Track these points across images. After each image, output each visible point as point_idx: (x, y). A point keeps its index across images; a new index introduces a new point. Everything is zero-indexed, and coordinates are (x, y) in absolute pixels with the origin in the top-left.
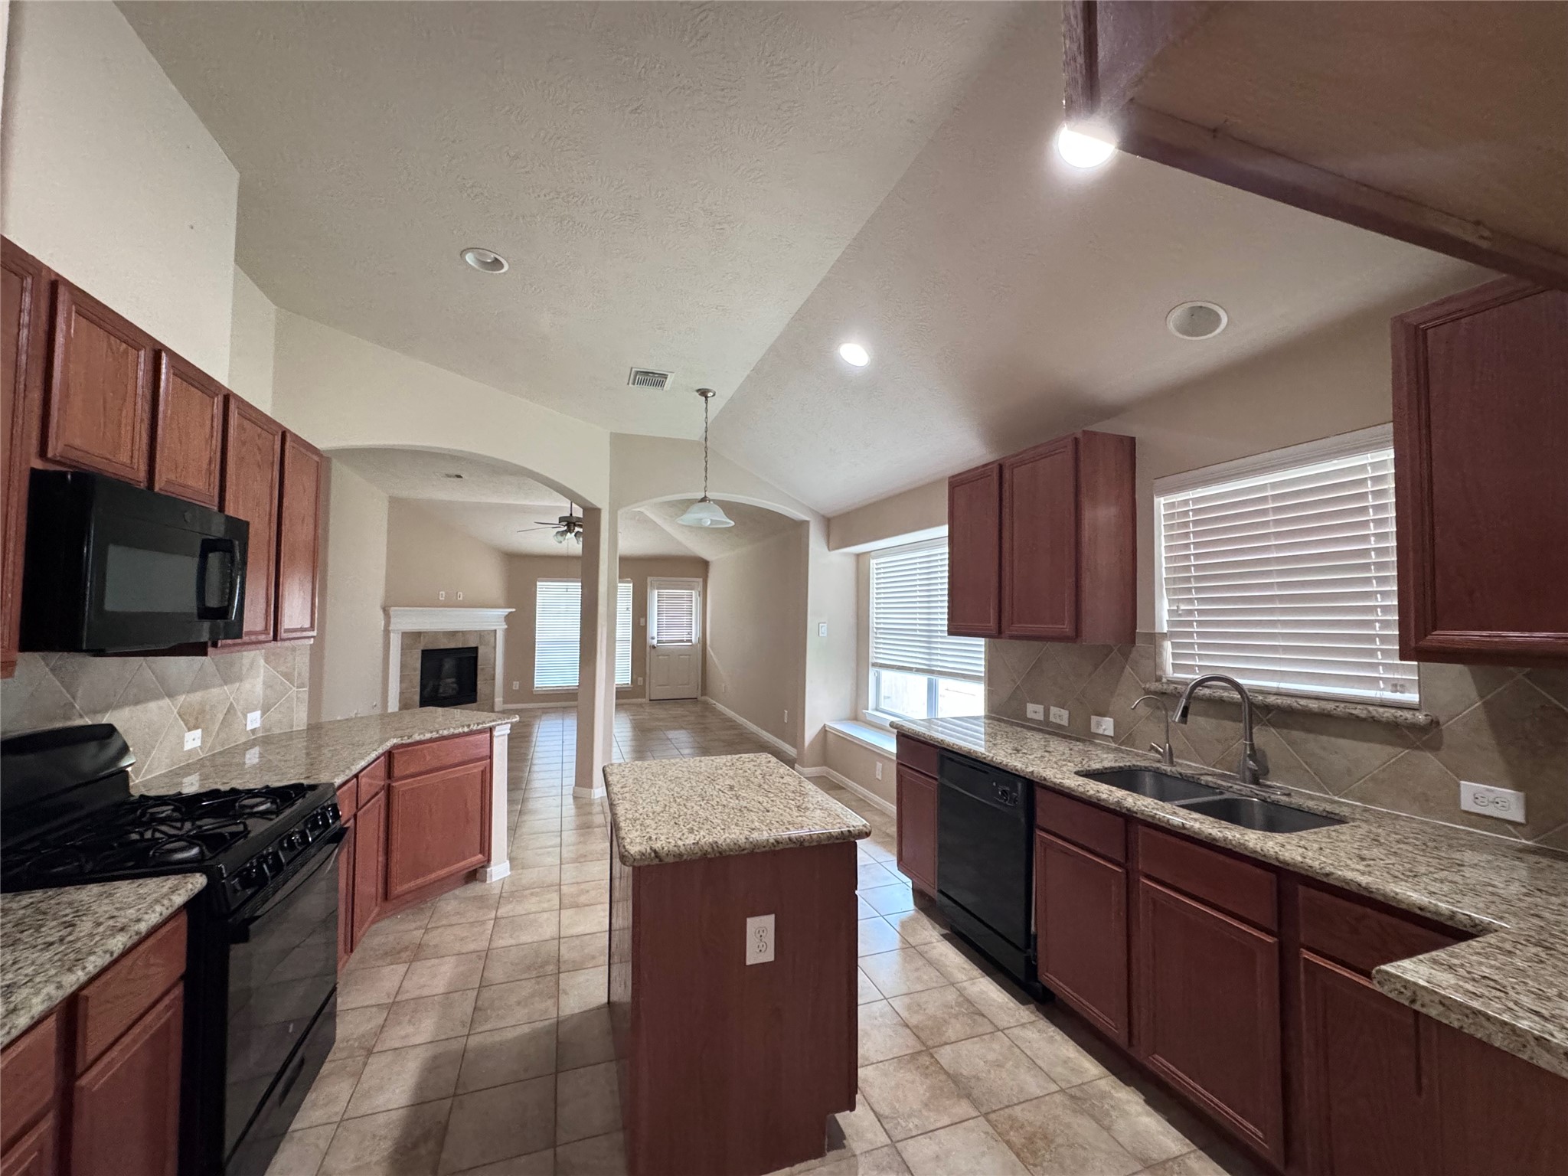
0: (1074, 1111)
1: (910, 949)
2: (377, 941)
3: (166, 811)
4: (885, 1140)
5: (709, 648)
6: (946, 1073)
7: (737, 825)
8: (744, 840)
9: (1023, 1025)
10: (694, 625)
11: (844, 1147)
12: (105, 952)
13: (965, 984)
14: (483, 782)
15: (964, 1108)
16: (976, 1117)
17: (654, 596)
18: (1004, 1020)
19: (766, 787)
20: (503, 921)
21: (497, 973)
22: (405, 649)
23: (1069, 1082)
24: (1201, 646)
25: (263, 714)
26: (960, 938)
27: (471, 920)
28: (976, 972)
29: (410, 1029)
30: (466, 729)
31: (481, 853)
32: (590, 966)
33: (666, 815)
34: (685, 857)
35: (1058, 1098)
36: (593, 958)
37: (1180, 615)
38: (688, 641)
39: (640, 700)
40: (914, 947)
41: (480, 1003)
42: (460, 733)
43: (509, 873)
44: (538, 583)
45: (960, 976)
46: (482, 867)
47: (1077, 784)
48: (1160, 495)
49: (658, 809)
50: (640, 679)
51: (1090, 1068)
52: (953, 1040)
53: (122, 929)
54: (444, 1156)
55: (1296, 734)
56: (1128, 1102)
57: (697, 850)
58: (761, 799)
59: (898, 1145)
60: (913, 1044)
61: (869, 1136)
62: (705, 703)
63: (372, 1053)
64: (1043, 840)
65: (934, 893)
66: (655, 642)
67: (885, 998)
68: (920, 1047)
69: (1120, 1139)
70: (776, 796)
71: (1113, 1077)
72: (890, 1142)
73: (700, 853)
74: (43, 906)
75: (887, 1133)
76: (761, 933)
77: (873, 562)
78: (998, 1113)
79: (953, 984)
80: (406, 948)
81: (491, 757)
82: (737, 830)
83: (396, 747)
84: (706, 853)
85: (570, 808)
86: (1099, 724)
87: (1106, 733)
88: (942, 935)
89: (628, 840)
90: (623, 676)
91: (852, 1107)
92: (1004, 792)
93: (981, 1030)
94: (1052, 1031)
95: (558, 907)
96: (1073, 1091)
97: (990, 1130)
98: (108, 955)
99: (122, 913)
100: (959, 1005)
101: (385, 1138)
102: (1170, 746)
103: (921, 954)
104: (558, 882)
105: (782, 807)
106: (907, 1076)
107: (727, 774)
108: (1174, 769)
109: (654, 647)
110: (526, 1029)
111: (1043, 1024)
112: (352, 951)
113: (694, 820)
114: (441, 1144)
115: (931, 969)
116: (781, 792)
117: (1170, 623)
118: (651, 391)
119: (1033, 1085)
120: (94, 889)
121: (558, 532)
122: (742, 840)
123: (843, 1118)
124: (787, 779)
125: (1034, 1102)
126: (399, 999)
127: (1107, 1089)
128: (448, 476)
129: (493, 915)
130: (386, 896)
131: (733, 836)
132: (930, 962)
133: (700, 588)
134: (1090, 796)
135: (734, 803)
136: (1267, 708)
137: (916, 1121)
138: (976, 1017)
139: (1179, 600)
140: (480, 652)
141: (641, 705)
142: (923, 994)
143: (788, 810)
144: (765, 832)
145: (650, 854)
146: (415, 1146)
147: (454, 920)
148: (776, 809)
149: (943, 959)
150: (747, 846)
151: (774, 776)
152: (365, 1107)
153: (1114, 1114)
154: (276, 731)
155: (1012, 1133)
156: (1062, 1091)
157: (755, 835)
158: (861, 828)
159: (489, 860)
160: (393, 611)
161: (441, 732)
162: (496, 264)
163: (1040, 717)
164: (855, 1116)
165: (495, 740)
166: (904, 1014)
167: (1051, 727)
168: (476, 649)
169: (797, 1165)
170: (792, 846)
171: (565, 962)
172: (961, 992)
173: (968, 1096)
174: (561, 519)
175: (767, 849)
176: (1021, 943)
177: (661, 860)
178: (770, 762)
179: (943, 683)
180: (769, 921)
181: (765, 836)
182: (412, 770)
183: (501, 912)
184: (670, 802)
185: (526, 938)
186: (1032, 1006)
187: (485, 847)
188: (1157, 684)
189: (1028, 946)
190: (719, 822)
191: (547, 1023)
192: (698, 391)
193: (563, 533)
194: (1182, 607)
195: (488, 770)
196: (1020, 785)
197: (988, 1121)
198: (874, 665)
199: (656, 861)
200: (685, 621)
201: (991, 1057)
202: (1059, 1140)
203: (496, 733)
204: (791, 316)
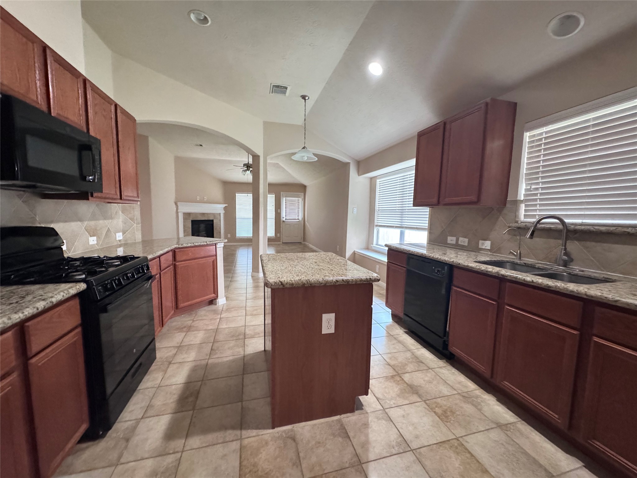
0: (465, 402)
1: (390, 336)
2: (174, 324)
3: (78, 263)
4: (380, 407)
5: (306, 222)
6: (407, 384)
7: (318, 274)
8: (322, 280)
9: (441, 367)
10: (300, 213)
11: (362, 409)
12: (34, 308)
13: (414, 351)
14: (213, 265)
15: (415, 398)
16: (421, 401)
17: (284, 201)
18: (432, 365)
19: (331, 263)
20: (223, 319)
21: (221, 337)
22: (185, 219)
23: (461, 390)
24: (541, 205)
25: (123, 234)
26: (412, 333)
27: (210, 318)
28: (419, 346)
29: (186, 356)
30: (205, 243)
31: (214, 293)
32: (257, 336)
33: (286, 270)
34: (295, 285)
35: (457, 396)
36: (259, 334)
37: (531, 191)
38: (298, 219)
39: (279, 243)
40: (392, 336)
41: (213, 347)
42: (203, 245)
43: (226, 302)
44: (236, 194)
45: (413, 348)
46: (215, 299)
47: (476, 265)
48: (527, 131)
49: (283, 268)
50: (278, 234)
51: (471, 386)
52: (410, 372)
53: (44, 300)
54: (198, 402)
55: (589, 244)
56: (489, 400)
57: (300, 282)
58: (329, 266)
59: (387, 410)
60: (391, 372)
61: (374, 406)
62: (305, 245)
63: (171, 363)
64: (456, 291)
65: (401, 315)
66: (284, 219)
67: (380, 354)
68: (395, 373)
69: (486, 414)
70: (336, 265)
71: (482, 390)
72: (382, 409)
73: (301, 284)
74: (15, 291)
75: (381, 406)
76: (329, 321)
77: (378, 181)
78: (430, 401)
79: (409, 350)
80: (185, 327)
81: (216, 255)
82: (318, 276)
83: (176, 248)
84: (304, 284)
85: (250, 280)
86: (483, 244)
87: (486, 248)
88: (404, 332)
89: (269, 278)
90: (271, 233)
91: (367, 394)
92: (438, 271)
93: (422, 368)
94: (454, 370)
95: (245, 315)
96: (464, 394)
97: (427, 407)
98: (35, 309)
99: (46, 294)
100: (412, 358)
101: (175, 394)
102: (520, 252)
103: (395, 339)
104: (245, 306)
105: (339, 269)
106: (389, 384)
107: (314, 258)
108: (521, 262)
109: (284, 221)
110: (231, 358)
111: (450, 368)
112: (163, 326)
113: (299, 272)
114: (197, 398)
115: (400, 345)
116: (338, 264)
117: (525, 195)
118: (280, 96)
119: (446, 391)
120: (37, 286)
121: (243, 170)
122: (321, 280)
123: (362, 398)
124: (340, 260)
125: (446, 397)
126: (182, 344)
127: (480, 394)
128: (197, 145)
129: (219, 317)
130: (177, 307)
131: (317, 278)
132: (400, 342)
133: (303, 197)
134: (482, 270)
135: (317, 267)
136: (575, 232)
137: (394, 401)
138: (420, 363)
139: (532, 184)
140: (214, 221)
141: (279, 245)
142: (396, 354)
143: (341, 270)
144: (331, 277)
145: (278, 283)
146: (186, 398)
147: (205, 318)
148: (336, 270)
149: (405, 340)
150: (323, 282)
151: (334, 259)
152: (168, 382)
153: (482, 404)
154: (129, 242)
155: (436, 409)
156: (459, 394)
157: (327, 278)
158: (376, 277)
159: (217, 297)
160: (179, 203)
161: (195, 244)
162: (205, 20)
163: (454, 242)
164: (368, 398)
165: (218, 249)
166: (388, 360)
167: (459, 247)
168: (213, 221)
169: (343, 415)
170: (344, 283)
171: (247, 335)
172: (413, 354)
173: (417, 393)
174: (244, 165)
175: (332, 284)
176: (442, 335)
177: (284, 286)
178: (332, 255)
179: (407, 232)
180: (332, 316)
181: (331, 278)
182: (184, 258)
183: (222, 316)
184: (288, 266)
185: (233, 325)
186: (444, 361)
187: (216, 291)
188: (516, 224)
189: (445, 336)
190: (310, 273)
191: (240, 356)
192: (301, 96)
193: (245, 171)
194: (533, 187)
195: (215, 261)
196: (446, 267)
197: (426, 404)
198: (377, 226)
199: (281, 287)
200: (296, 211)
201: (426, 379)
202: (458, 413)
203: (218, 246)
204: (346, 48)
